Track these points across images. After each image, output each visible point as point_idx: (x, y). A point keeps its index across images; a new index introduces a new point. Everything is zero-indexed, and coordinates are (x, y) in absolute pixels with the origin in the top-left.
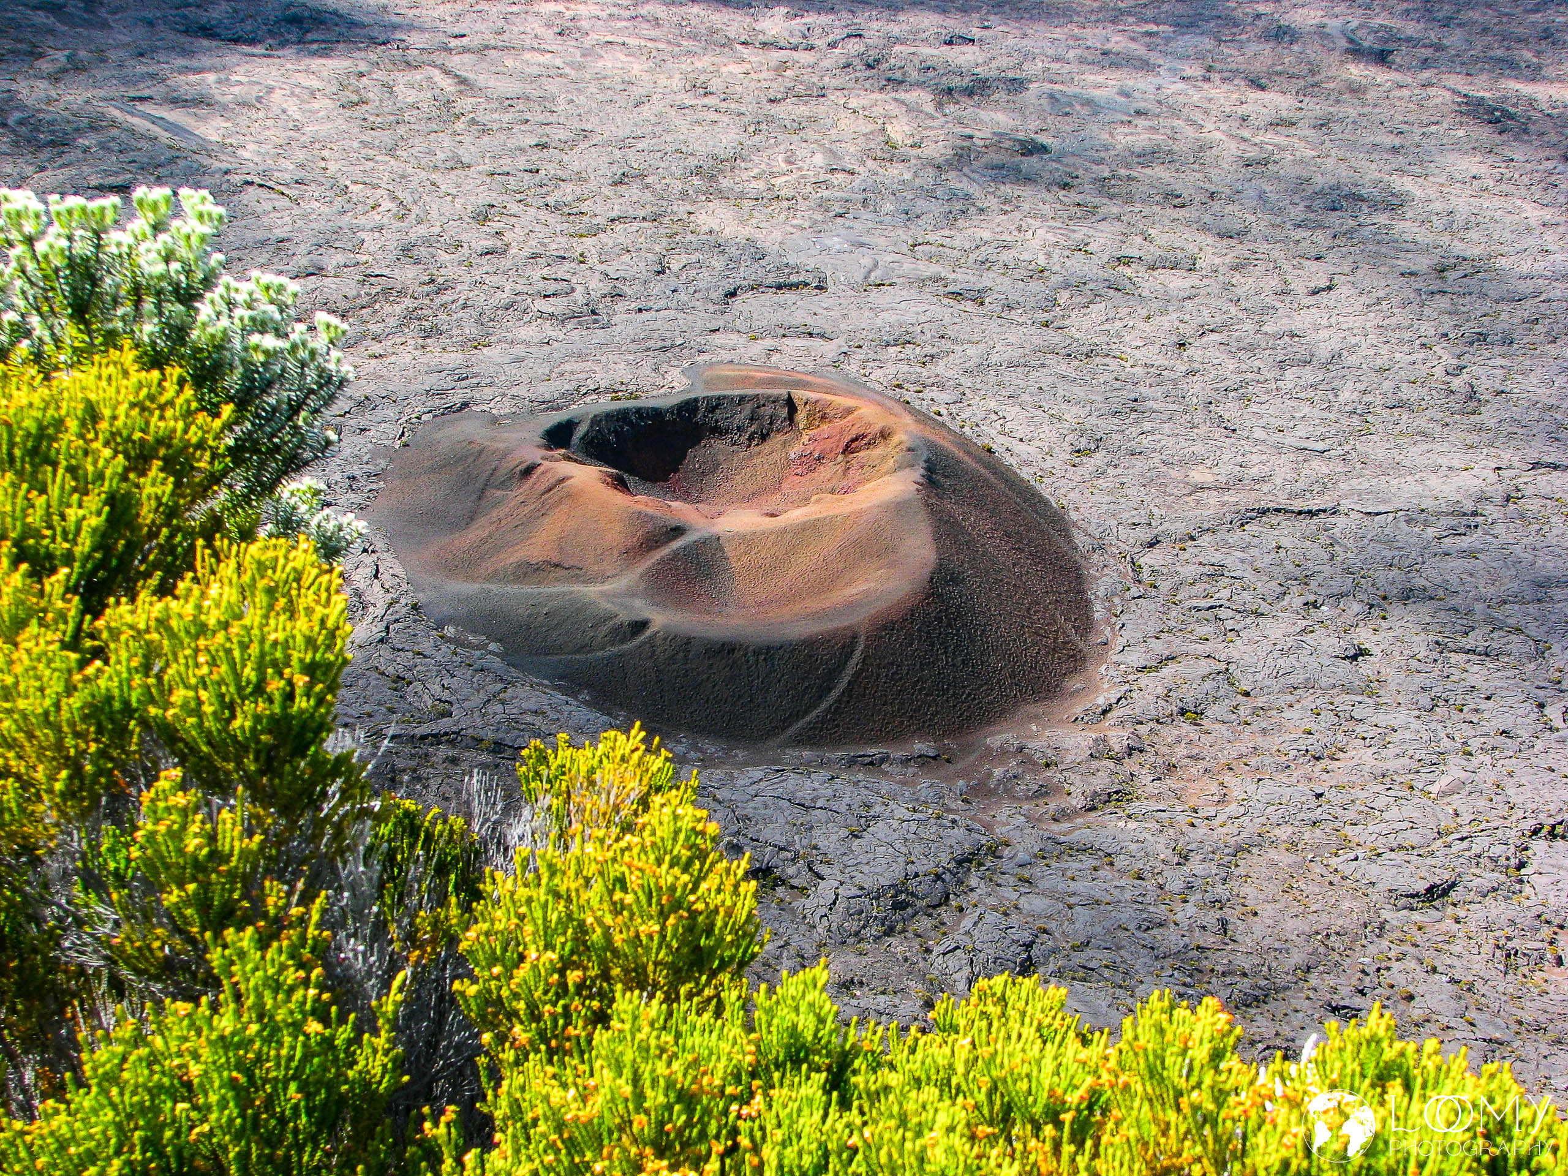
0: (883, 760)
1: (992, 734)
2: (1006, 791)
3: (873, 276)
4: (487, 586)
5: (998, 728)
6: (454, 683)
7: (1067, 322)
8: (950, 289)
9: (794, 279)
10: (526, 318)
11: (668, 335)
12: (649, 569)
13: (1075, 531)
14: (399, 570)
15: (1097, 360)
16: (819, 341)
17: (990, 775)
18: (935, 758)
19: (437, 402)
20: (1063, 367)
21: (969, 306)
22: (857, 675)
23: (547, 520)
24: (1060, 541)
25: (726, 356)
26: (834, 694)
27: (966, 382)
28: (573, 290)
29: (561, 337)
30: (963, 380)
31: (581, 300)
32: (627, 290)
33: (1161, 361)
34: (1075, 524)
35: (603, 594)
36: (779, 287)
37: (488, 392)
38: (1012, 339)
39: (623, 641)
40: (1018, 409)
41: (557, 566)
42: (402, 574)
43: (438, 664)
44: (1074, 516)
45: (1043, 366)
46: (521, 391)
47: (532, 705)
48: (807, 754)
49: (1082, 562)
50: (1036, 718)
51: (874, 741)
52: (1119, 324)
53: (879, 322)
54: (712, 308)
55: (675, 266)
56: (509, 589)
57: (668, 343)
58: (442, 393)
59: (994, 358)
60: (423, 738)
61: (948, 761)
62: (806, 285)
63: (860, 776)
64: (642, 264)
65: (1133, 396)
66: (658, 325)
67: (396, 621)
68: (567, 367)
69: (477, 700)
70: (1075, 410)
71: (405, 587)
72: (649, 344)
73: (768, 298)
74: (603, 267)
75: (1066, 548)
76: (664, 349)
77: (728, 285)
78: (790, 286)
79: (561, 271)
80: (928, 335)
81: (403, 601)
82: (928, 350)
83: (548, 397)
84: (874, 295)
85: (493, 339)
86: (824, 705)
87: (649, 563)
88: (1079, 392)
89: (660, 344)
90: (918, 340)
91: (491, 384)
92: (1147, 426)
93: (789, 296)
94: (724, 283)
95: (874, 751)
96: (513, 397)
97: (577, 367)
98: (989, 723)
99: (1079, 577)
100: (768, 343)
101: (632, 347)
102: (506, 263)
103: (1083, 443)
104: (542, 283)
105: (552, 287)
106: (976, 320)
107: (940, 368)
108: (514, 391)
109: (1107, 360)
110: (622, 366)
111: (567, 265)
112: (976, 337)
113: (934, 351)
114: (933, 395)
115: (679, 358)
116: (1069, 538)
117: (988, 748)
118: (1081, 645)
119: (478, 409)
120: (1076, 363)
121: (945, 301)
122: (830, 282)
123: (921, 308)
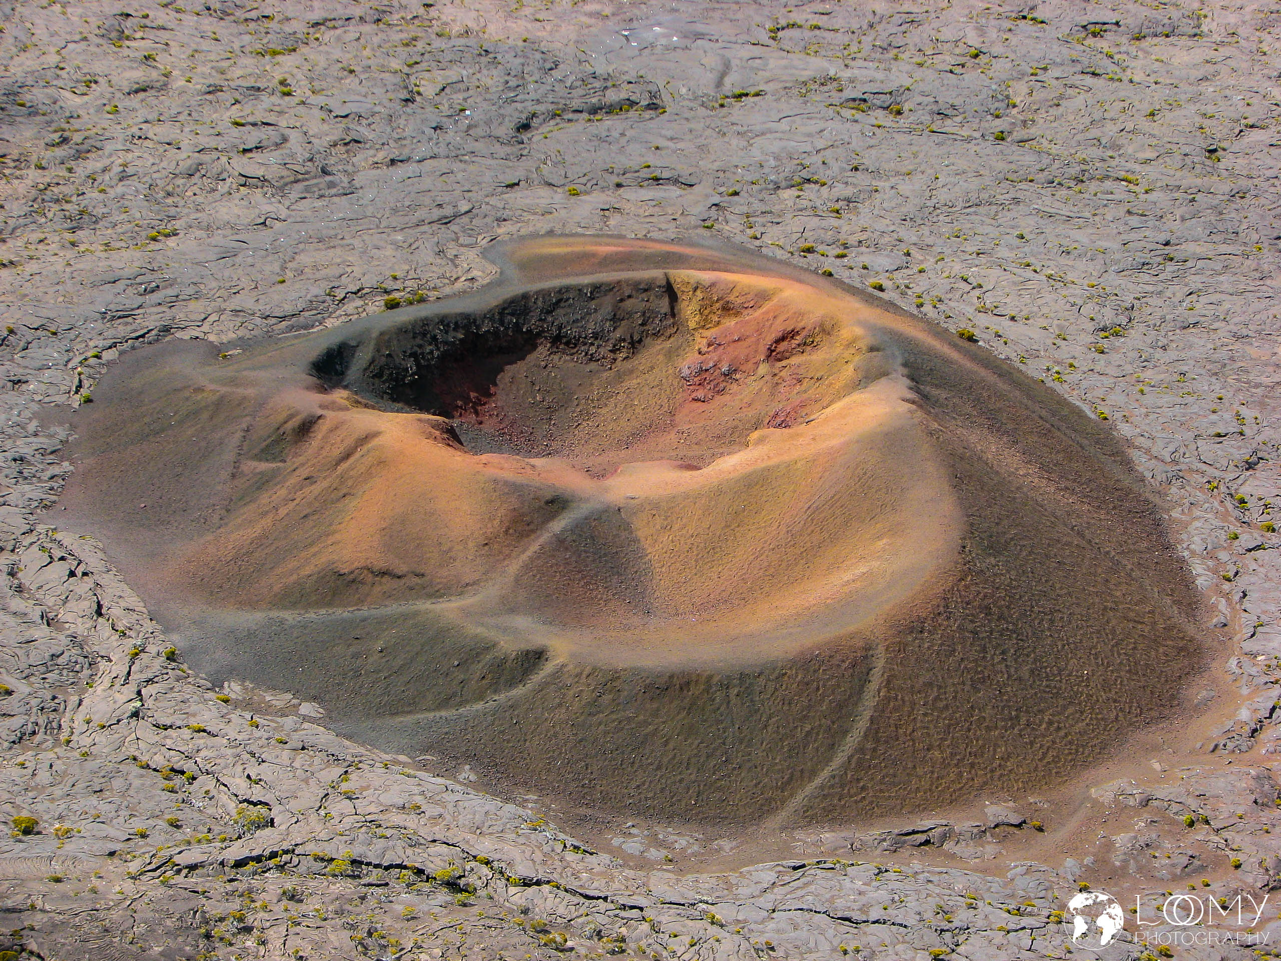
0: (944, 837)
1: (1096, 784)
2: (1140, 869)
3: (728, 81)
4: (274, 614)
5: (1102, 771)
6: (265, 772)
7: (1033, 131)
8: (849, 93)
9: (612, 96)
10: (222, 188)
11: (447, 198)
12: (527, 567)
13: (1134, 454)
14: (133, 600)
15: (1093, 186)
16: (674, 191)
17: (1109, 846)
18: (1019, 826)
19: (122, 329)
20: (1047, 202)
21: (881, 117)
22: (881, 709)
23: (351, 503)
24: (1117, 472)
25: (543, 225)
26: (851, 741)
27: (909, 235)
28: (285, 139)
29: (283, 213)
30: (903, 233)
31: (302, 154)
32: (363, 131)
33: (1189, 180)
34: (1129, 443)
35: (466, 612)
36: (594, 111)
37: (197, 308)
38: (962, 164)
39: (512, 683)
40: (996, 272)
41: (383, 574)
42: (140, 607)
43: (233, 743)
44: (1125, 430)
45: (1016, 201)
46: (245, 301)
47: (394, 797)
48: (829, 836)
49: (1156, 500)
50: (1155, 749)
51: (922, 808)
52: (1111, 129)
53: (756, 154)
54: (502, 151)
55: (429, 90)
56: (311, 615)
57: (448, 211)
58: (125, 315)
59: (942, 196)
60: (240, 864)
61: (1040, 829)
62: (632, 104)
63: (916, 865)
64: (380, 91)
65: (1163, 238)
66: (427, 183)
67: (150, 681)
68: (304, 259)
69: (309, 796)
70: (1081, 265)
71: (149, 626)
72: (421, 214)
73: (580, 127)
74: (320, 100)
75: (1127, 481)
76: (446, 221)
77: (515, 114)
78: (611, 109)
79: (258, 109)
80: (835, 167)
81: (152, 649)
82: (840, 190)
83: (288, 308)
84: (737, 111)
85: (178, 224)
86: (839, 759)
87: (525, 557)
88: (1082, 237)
89: (437, 213)
90: (821, 176)
91: (197, 296)
92: (1195, 281)
93: (609, 124)
94: (509, 110)
95: (927, 823)
96: (236, 312)
97: (321, 256)
98: (1086, 765)
99: (1157, 523)
100: (598, 199)
101: (396, 221)
102: (170, 104)
103: (1108, 316)
104: (236, 131)
105: (253, 137)
106: (901, 138)
107: (864, 216)
108: (235, 303)
109: (1108, 184)
110: (389, 251)
111: (267, 101)
112: (908, 166)
113: (849, 192)
114: (866, 259)
115: (470, 232)
116: (1128, 465)
117: (1095, 802)
118: (1191, 630)
119: (185, 335)
120: (1062, 193)
121: (847, 113)
122: (666, 97)
123: (813, 126)
